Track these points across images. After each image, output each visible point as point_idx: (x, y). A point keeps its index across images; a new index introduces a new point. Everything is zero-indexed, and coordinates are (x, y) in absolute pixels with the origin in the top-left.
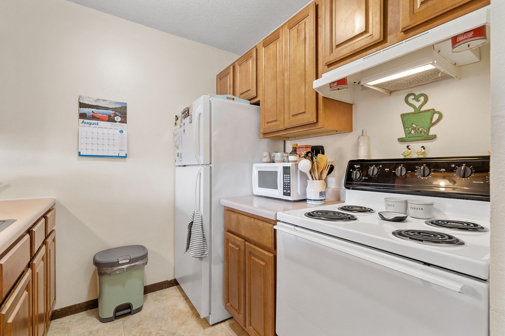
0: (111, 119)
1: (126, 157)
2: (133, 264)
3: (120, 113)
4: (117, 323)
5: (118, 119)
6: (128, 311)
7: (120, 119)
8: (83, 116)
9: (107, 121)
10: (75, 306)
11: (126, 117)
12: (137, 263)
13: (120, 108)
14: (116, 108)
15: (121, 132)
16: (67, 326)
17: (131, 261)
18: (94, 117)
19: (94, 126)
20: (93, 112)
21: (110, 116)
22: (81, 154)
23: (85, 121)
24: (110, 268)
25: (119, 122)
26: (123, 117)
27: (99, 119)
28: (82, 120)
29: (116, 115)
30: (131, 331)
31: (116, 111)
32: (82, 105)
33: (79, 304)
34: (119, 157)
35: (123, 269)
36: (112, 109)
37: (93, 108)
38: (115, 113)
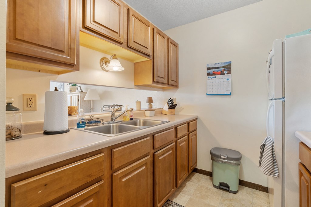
0: (222, 73)
1: (230, 94)
2: (228, 161)
3: (228, 68)
4: (220, 192)
5: (226, 72)
6: (227, 189)
7: (227, 72)
8: (209, 74)
9: (221, 74)
10: (205, 171)
11: (231, 70)
12: (232, 162)
13: (227, 65)
14: (225, 66)
15: (228, 79)
16: (200, 178)
17: (227, 159)
18: (214, 74)
19: (214, 78)
20: (213, 71)
21: (222, 71)
22: (208, 94)
23: (210, 76)
24: (216, 158)
25: (226, 74)
26: (229, 70)
27: (216, 74)
28: (208, 76)
29: (225, 70)
30: (225, 201)
31: (225, 68)
32: (208, 69)
33: (207, 171)
34: (226, 94)
35: (223, 161)
36: (223, 67)
37: (213, 69)
38: (224, 69)
